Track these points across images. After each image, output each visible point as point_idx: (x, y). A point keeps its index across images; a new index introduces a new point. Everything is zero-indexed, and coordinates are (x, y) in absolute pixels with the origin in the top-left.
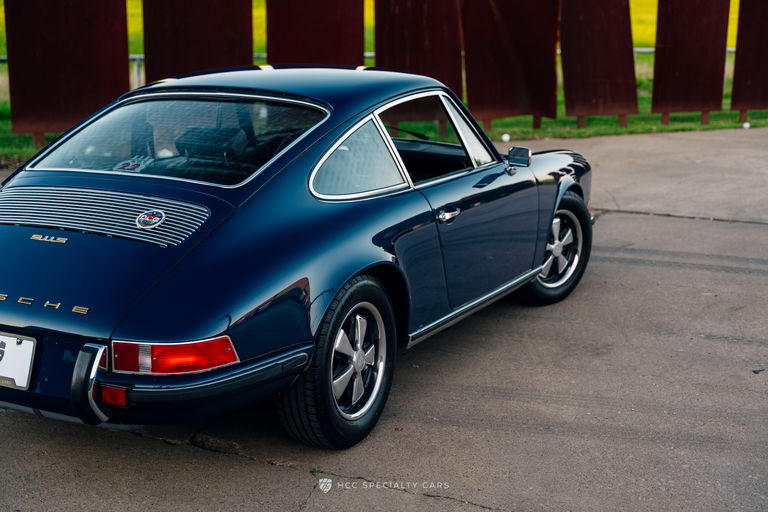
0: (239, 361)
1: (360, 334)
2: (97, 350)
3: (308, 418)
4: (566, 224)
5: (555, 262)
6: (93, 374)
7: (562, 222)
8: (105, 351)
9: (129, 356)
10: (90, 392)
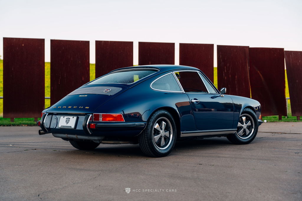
0: (124, 121)
1: (163, 127)
2: (89, 115)
3: (146, 144)
4: (248, 119)
5: (244, 131)
6: (87, 124)
7: (246, 119)
8: (91, 116)
9: (97, 117)
10: (87, 126)
